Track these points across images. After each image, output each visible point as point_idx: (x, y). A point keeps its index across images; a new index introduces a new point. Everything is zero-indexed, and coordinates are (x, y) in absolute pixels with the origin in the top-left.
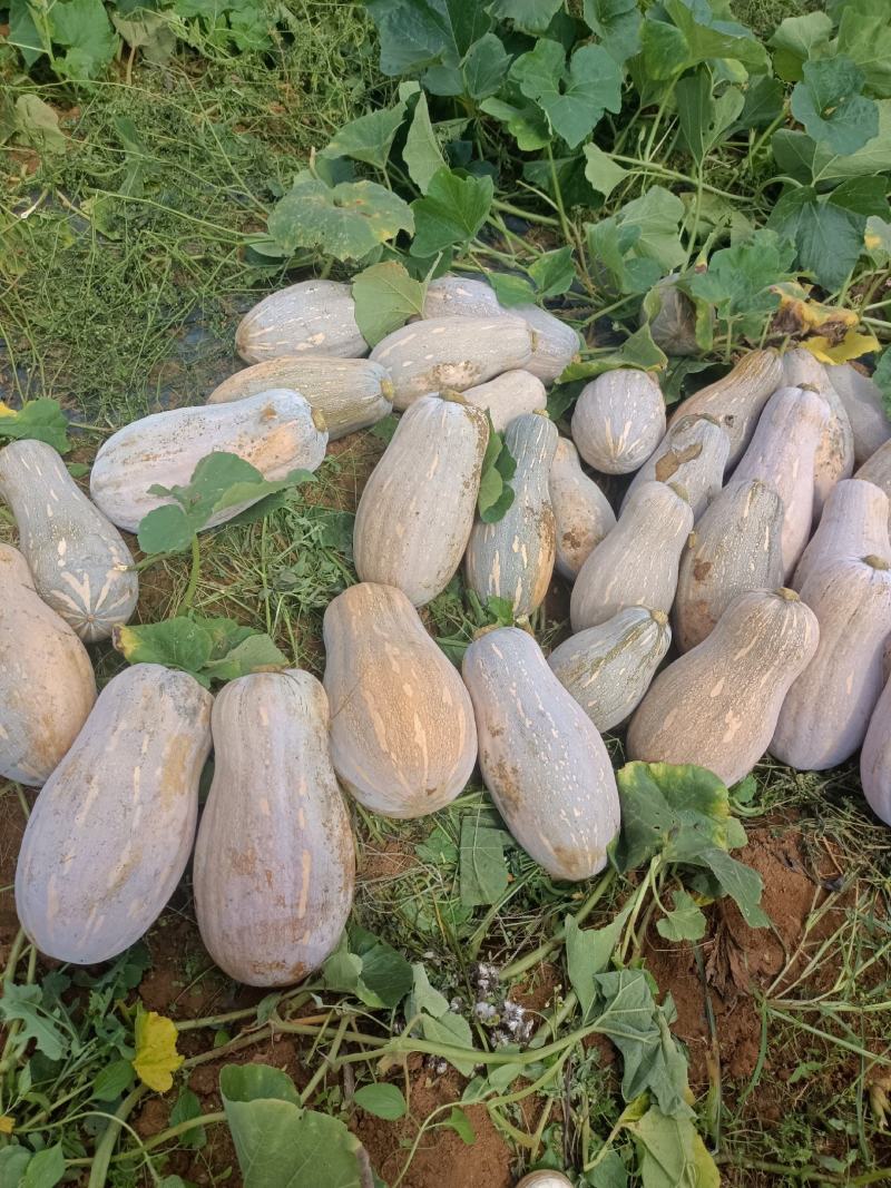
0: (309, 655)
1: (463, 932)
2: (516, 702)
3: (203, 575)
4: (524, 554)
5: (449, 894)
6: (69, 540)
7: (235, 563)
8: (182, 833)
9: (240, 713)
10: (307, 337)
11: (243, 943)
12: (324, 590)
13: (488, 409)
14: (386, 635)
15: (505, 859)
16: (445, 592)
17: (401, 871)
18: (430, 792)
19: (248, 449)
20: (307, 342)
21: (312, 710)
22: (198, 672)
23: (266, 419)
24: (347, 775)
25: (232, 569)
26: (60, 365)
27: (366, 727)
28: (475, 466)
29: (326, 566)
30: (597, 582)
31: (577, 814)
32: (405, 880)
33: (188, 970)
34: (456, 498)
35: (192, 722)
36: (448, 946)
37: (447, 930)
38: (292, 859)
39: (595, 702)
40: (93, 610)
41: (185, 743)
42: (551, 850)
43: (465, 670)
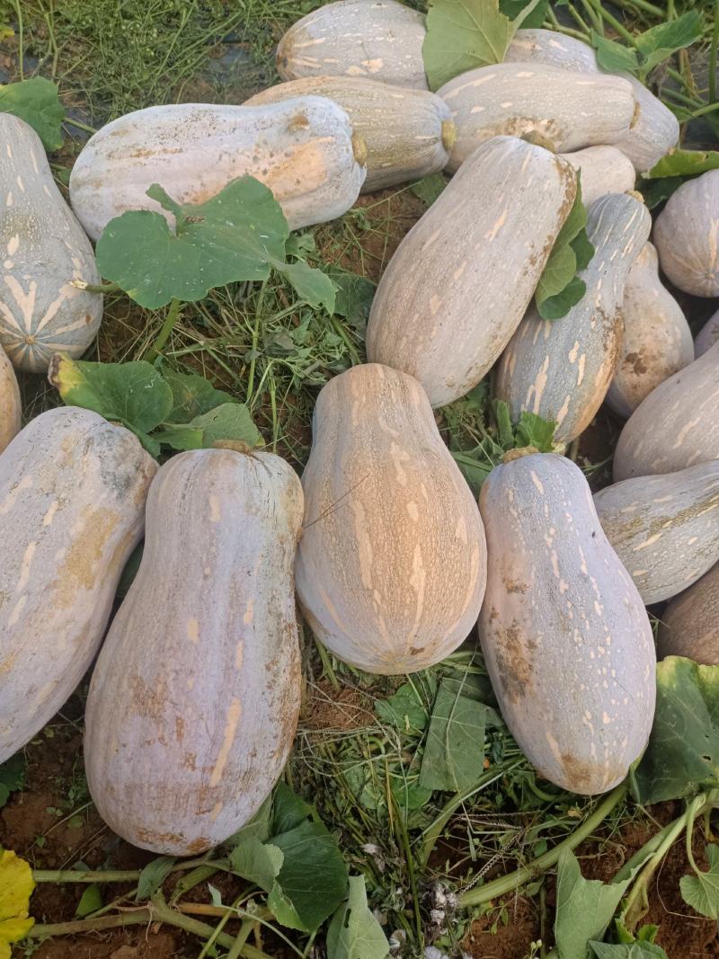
0: (291, 440)
1: (416, 821)
2: (551, 555)
3: (183, 320)
4: (581, 368)
5: (406, 766)
6: (23, 238)
7: (224, 312)
8: (80, 640)
9: (184, 497)
10: (362, 60)
11: (131, 803)
12: (324, 365)
13: (580, 171)
14: (394, 433)
15: (485, 738)
16: (466, 398)
17: (352, 726)
18: (414, 652)
19: (263, 165)
20: (361, 66)
21: (280, 511)
22: (150, 433)
23: (294, 128)
24: (310, 602)
25: (219, 320)
26: (78, 60)
27: (349, 549)
28: (550, 238)
29: (332, 339)
30: (669, 419)
31: (606, 720)
32: (355, 739)
33: (71, 795)
34: (518, 273)
35: (120, 496)
36: (395, 837)
37: (397, 815)
38: (216, 706)
39: (644, 571)
40: (34, 331)
41: (108, 522)
42: (558, 755)
43: (485, 499)
